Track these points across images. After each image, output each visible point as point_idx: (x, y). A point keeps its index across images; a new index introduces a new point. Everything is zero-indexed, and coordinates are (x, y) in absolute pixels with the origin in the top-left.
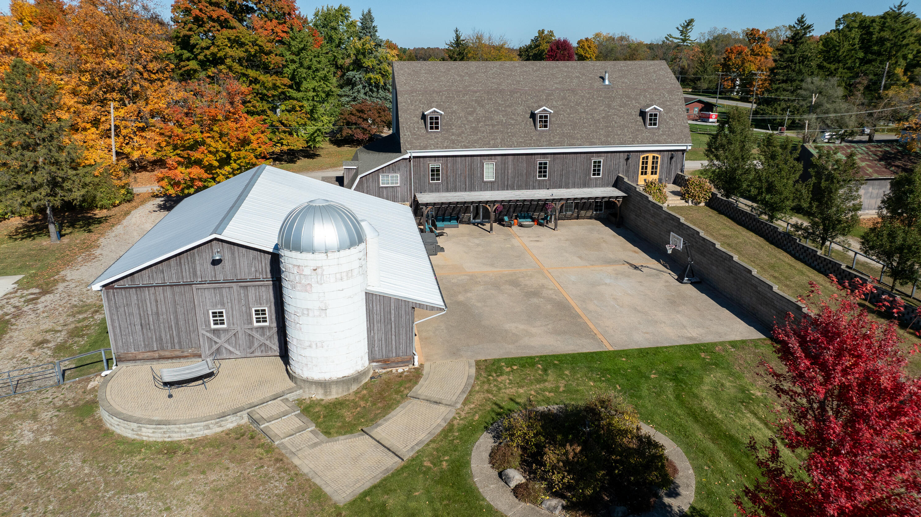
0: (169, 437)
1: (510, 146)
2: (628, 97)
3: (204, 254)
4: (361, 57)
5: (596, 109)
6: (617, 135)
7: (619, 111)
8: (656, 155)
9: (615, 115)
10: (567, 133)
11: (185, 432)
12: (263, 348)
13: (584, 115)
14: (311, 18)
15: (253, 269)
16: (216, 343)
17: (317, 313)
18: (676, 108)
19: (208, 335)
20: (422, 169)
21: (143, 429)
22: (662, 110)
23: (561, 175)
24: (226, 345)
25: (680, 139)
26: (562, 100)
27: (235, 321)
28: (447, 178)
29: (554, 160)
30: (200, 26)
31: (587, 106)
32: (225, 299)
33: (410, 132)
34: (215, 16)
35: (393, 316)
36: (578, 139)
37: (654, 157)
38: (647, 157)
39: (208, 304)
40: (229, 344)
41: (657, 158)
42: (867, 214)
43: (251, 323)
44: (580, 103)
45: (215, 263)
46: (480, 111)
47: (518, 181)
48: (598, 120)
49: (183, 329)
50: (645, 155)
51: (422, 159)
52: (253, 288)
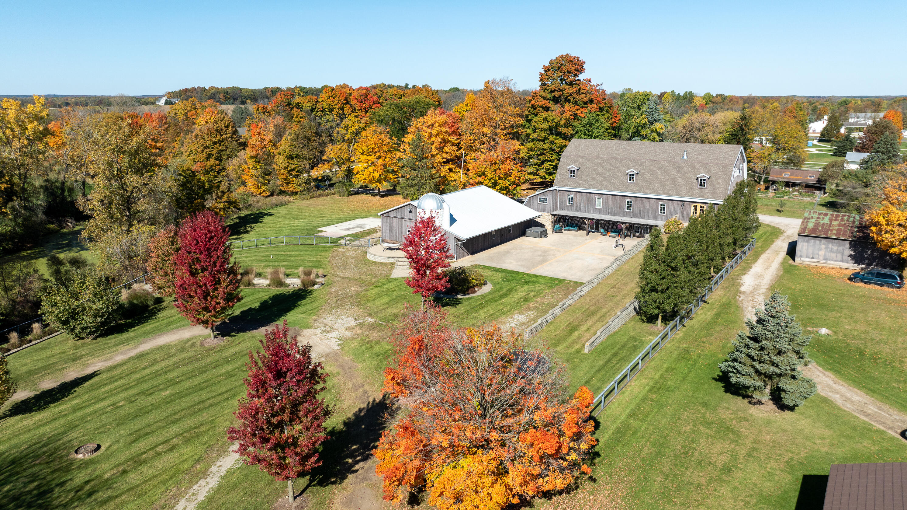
1: (609, 190)
2: (693, 167)
4: (640, 128)
5: (669, 173)
6: (676, 190)
7: (684, 175)
8: (702, 205)
9: (680, 178)
10: (645, 186)
13: (660, 176)
20: (564, 197)
22: (709, 177)
23: (640, 210)
28: (577, 204)
29: (637, 201)
31: (664, 171)
33: (560, 177)
36: (650, 190)
38: (696, 206)
39: (407, 226)
42: (829, 264)
45: (410, 212)
46: (600, 169)
47: (614, 211)
48: (667, 180)
49: (400, 234)
51: (565, 192)
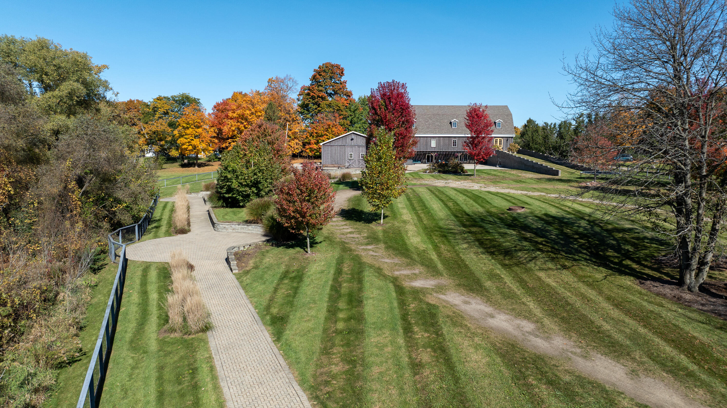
1: (441, 134)
3: (349, 137)
10: (464, 130)
12: (362, 165)
14: (357, 100)
15: (361, 142)
16: (349, 163)
18: (509, 121)
19: (348, 160)
22: (502, 121)
23: (462, 146)
25: (510, 133)
26: (463, 118)
27: (355, 157)
29: (459, 139)
30: (313, 100)
32: (353, 150)
34: (320, 95)
37: (500, 140)
38: (498, 140)
39: (349, 151)
40: (353, 164)
43: (359, 157)
45: (352, 139)
46: (430, 121)
47: (445, 147)
49: (341, 159)
50: (496, 139)
52: (361, 147)
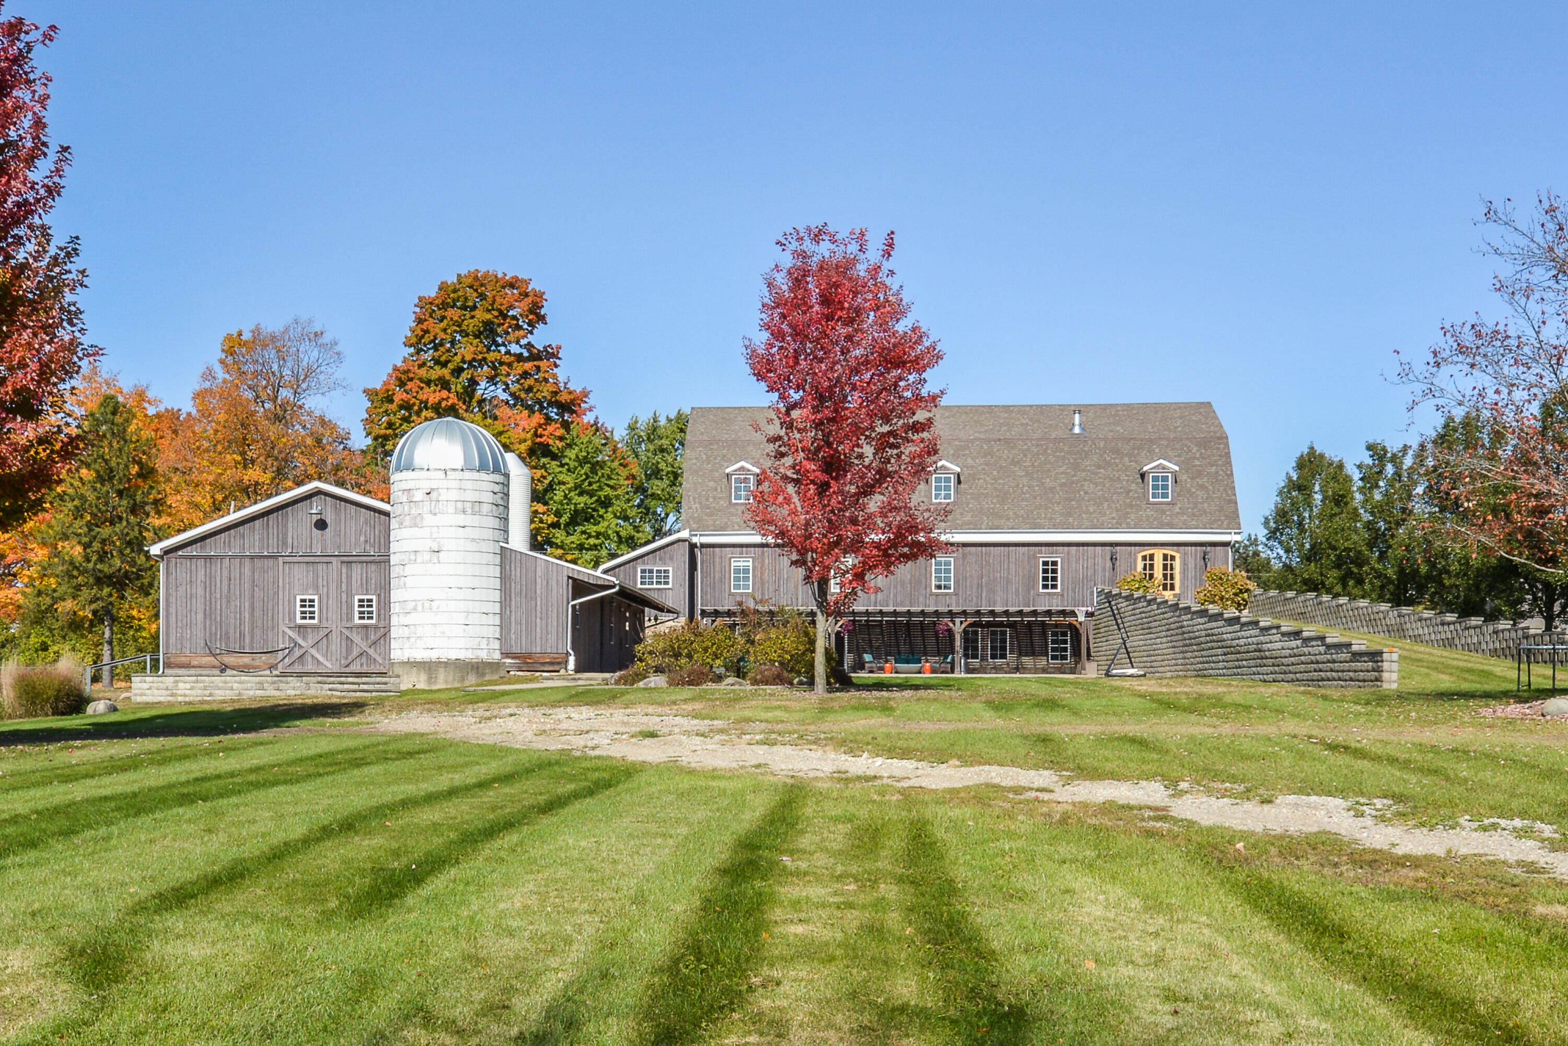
0: (210, 695)
2: (1116, 451)
3: (300, 513)
5: (1049, 471)
6: (1087, 512)
7: (1096, 474)
8: (1169, 552)
9: (1085, 480)
10: (988, 509)
11: (232, 689)
12: (364, 659)
13: (1025, 481)
15: (362, 539)
16: (300, 646)
17: (427, 556)
18: (1213, 469)
19: (290, 633)
20: (717, 567)
21: (181, 685)
22: (1177, 468)
23: (980, 586)
24: (313, 651)
25: (1215, 521)
26: (985, 456)
27: (330, 614)
28: (763, 584)
29: (964, 556)
31: (1033, 466)
32: (320, 580)
33: (700, 503)
35: (539, 587)
36: (1008, 519)
37: (1165, 557)
38: (1152, 557)
39: (296, 587)
40: (318, 650)
41: (1173, 558)
43: (350, 618)
44: (1018, 462)
47: (895, 596)
48: (1052, 489)
49: (259, 624)
50: (1148, 553)
51: (717, 550)
52: (359, 566)
